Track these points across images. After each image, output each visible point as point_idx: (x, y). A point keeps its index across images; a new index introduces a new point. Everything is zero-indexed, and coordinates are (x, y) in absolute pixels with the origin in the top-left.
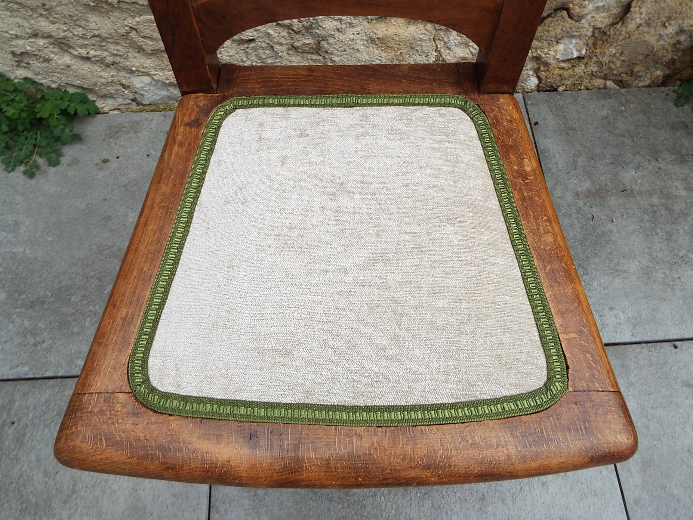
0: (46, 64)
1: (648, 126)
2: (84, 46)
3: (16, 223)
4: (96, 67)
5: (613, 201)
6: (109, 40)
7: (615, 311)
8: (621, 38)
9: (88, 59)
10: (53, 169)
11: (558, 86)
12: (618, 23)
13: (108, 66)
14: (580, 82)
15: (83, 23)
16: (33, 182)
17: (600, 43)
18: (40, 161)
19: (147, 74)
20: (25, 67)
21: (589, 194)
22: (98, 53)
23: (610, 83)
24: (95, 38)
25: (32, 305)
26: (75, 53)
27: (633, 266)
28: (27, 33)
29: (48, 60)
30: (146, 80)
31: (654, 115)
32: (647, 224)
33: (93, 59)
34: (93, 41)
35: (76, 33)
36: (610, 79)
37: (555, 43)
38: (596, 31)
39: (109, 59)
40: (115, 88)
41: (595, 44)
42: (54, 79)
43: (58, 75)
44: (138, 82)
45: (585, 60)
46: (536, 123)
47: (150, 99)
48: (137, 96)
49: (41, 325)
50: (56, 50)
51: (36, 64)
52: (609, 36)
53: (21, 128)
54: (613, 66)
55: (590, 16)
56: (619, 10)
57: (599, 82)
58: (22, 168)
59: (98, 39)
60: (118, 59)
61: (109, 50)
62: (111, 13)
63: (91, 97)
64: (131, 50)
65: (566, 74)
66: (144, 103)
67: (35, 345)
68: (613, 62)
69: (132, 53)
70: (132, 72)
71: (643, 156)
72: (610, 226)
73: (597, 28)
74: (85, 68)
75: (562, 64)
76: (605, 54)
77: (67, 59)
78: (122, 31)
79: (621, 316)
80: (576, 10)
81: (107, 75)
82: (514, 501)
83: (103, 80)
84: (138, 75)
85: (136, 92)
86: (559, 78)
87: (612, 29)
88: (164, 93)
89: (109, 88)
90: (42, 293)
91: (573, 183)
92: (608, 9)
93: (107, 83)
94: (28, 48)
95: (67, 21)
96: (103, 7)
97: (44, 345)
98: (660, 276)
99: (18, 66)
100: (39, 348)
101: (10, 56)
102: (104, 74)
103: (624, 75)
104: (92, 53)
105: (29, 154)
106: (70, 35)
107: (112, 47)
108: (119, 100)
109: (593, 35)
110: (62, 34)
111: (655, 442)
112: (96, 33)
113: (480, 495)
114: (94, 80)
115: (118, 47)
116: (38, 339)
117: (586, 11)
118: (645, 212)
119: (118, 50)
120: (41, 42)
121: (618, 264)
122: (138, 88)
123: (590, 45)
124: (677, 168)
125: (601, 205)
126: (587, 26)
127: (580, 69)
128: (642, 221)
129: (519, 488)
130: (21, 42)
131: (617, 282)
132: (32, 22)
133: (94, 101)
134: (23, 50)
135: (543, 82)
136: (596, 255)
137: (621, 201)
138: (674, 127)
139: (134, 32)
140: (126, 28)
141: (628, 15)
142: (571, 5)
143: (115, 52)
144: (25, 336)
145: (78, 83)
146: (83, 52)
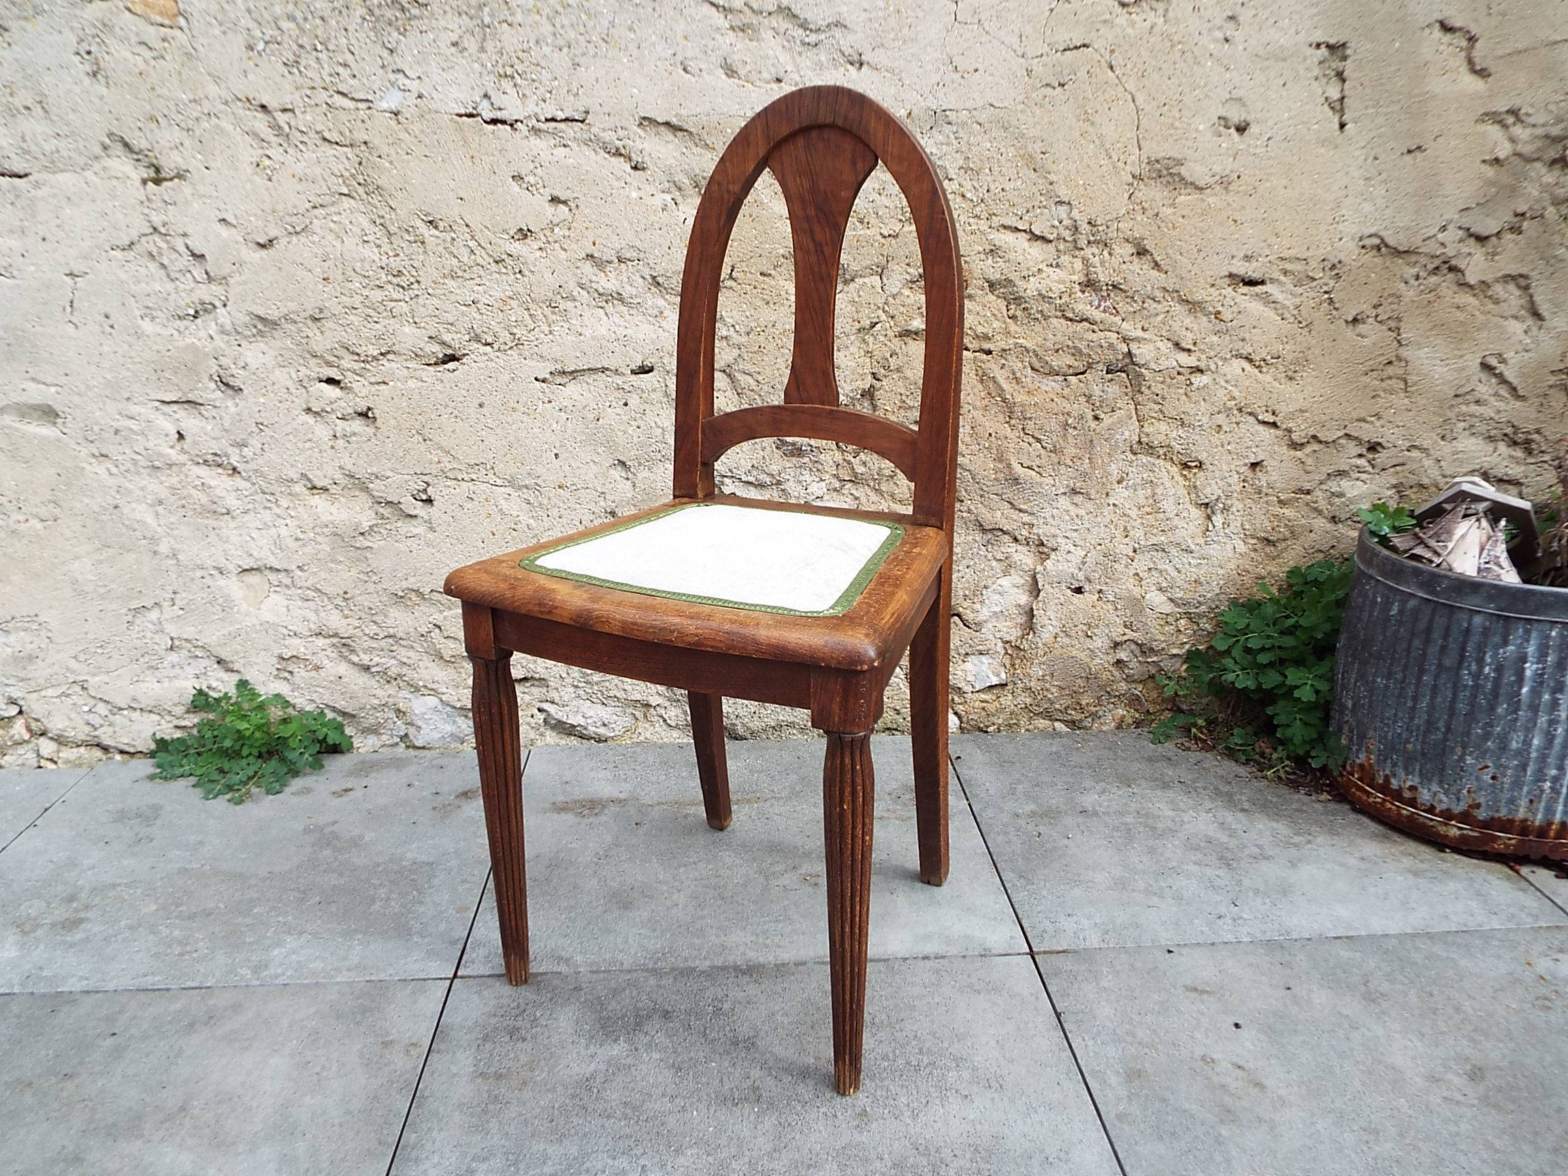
0: (314, 673)
1: (1115, 760)
2: (370, 650)
3: (201, 843)
4: (373, 682)
5: (1069, 821)
6: (401, 642)
7: (1075, 918)
8: (1041, 652)
9: (367, 669)
10: (271, 797)
11: (987, 727)
12: (1028, 634)
13: (388, 682)
14: (1015, 721)
15: (378, 618)
16: (238, 808)
17: (1017, 662)
18: (254, 790)
19: (435, 692)
20: (285, 679)
21: (1033, 814)
22: (383, 660)
23: (1057, 724)
24: (387, 640)
25: (192, 917)
26: (355, 659)
27: (1100, 877)
28: (310, 630)
29: (317, 668)
30: (432, 701)
31: (1122, 751)
32: (1120, 840)
33: (373, 670)
34: (383, 643)
35: (367, 632)
36: (1057, 720)
37: (960, 662)
38: (1007, 646)
39: (393, 672)
40: (386, 716)
41: (1013, 665)
42: (314, 697)
43: (321, 690)
44: (421, 706)
45: (1010, 687)
46: (959, 758)
47: (427, 738)
48: (412, 731)
49: (199, 935)
50: (334, 655)
51: (301, 674)
52: (1024, 650)
53: (245, 752)
54: (1050, 696)
55: (990, 625)
56: (1024, 619)
57: (1042, 723)
58: (228, 796)
59: (391, 640)
60: (404, 670)
61: (398, 657)
62: (417, 607)
63: (349, 731)
64: (425, 658)
65: (991, 707)
66: (417, 744)
67: (182, 955)
68: (1047, 690)
69: (427, 661)
70: (417, 690)
71: (1108, 783)
72: (1066, 841)
73: (1007, 642)
74: (359, 681)
75: (983, 696)
76: (1029, 675)
77: (343, 668)
78: (424, 630)
79: (1086, 923)
80: (969, 616)
81: (385, 693)
82: (915, 1117)
83: (376, 702)
84: (423, 695)
85: (411, 724)
86: (983, 713)
87: (1024, 642)
88: (449, 728)
89: (378, 715)
90: (212, 905)
91: (1010, 806)
92: (1009, 617)
93: (379, 705)
94: (302, 650)
95: (364, 616)
96: (410, 599)
97: (195, 955)
98: (1141, 885)
99: (276, 677)
100: (187, 957)
101: (275, 660)
102: (380, 693)
103: (1073, 713)
104: (376, 660)
105: (244, 779)
106: (361, 634)
107: (403, 651)
108: (384, 737)
109: (1006, 653)
110: (351, 632)
111: (1146, 1050)
112: (391, 631)
113: (858, 1110)
114: (364, 701)
115: (411, 654)
116: (188, 948)
117: (981, 618)
118: (1117, 829)
119: (409, 658)
120: (321, 642)
121: (1079, 875)
122: (416, 715)
123: (1008, 666)
124: (1159, 793)
125: (1051, 824)
126: (991, 637)
127: (1007, 700)
128: (1112, 837)
129: (925, 1102)
130: (296, 641)
131: (1077, 892)
132: (323, 614)
133: (351, 737)
134: (295, 654)
135: (965, 719)
136: (1045, 867)
137: (1080, 820)
138: (1150, 760)
139: (437, 631)
140: (430, 626)
141: (1034, 621)
142: (961, 609)
143: (405, 660)
144: (170, 946)
145: (341, 704)
146: (365, 659)
